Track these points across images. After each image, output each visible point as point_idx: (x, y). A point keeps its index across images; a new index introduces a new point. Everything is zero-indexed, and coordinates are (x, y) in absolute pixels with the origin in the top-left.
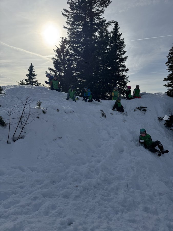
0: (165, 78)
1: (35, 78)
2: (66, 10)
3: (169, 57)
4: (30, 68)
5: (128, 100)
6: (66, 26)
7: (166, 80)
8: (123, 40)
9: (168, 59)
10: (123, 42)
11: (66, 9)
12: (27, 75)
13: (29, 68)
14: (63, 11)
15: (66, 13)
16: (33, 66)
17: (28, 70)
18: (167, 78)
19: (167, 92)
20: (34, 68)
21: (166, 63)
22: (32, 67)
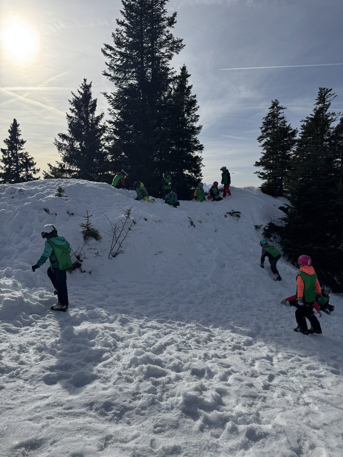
0: (256, 162)
1: (21, 147)
2: (108, 47)
3: (264, 129)
4: (12, 128)
5: (215, 202)
6: (108, 72)
7: (257, 164)
8: (195, 96)
9: (262, 132)
10: (195, 100)
11: (110, 45)
12: (6, 142)
13: (10, 128)
14: (104, 47)
15: (108, 52)
16: (18, 124)
17: (9, 131)
18: (259, 161)
19: (260, 186)
20: (19, 128)
21: (258, 138)
22: (15, 125)
